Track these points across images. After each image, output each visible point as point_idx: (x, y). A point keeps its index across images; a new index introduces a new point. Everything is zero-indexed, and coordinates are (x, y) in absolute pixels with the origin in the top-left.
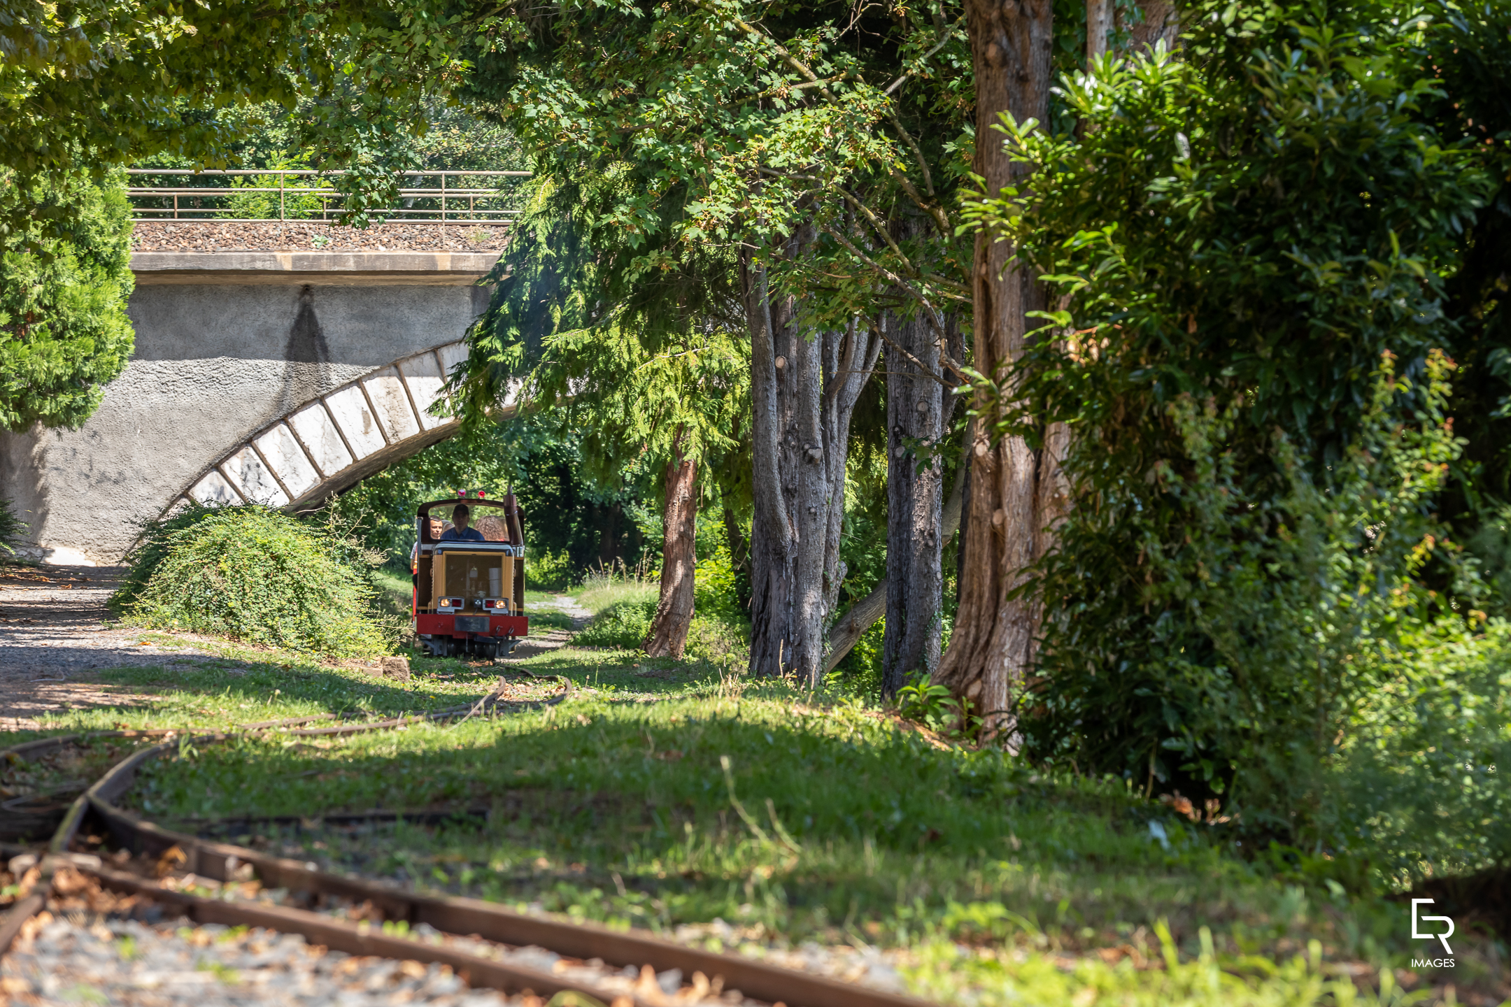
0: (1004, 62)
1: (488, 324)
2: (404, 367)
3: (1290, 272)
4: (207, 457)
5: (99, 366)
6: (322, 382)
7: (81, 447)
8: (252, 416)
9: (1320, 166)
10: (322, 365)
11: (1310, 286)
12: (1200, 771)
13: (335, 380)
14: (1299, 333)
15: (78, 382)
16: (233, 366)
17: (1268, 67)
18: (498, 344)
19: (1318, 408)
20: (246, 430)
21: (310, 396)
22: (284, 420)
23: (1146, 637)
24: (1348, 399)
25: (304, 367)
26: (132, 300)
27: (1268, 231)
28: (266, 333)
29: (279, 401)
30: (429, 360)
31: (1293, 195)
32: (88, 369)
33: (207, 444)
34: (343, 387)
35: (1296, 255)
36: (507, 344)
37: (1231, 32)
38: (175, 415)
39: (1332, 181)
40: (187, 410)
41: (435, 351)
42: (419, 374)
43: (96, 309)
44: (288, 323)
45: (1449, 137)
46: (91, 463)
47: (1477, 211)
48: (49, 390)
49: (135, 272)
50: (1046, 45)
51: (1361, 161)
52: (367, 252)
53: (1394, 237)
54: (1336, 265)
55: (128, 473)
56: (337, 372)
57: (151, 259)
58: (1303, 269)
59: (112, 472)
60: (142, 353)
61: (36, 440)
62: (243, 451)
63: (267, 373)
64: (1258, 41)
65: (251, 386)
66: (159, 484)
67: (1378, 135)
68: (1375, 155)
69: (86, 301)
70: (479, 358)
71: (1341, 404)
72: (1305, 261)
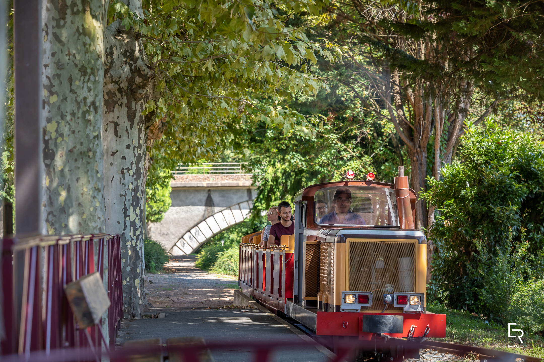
0: (417, 161)
1: (257, 200)
2: (232, 208)
3: (490, 209)
4: (187, 229)
5: (164, 209)
6: (213, 211)
7: (159, 227)
8: (197, 219)
9: (495, 188)
10: (213, 208)
11: (494, 212)
12: (473, 308)
13: (216, 211)
14: (492, 221)
15: (160, 212)
16: (192, 208)
17: (484, 169)
18: (260, 204)
19: (495, 236)
20: (196, 223)
21: (210, 214)
22: (204, 220)
23: (462, 280)
24: (501, 234)
25: (209, 208)
26: (171, 193)
27: (485, 201)
28: (200, 200)
29: (203, 216)
30: (237, 206)
31: (490, 194)
32: (162, 209)
33: (187, 226)
34: (218, 212)
35: (491, 206)
36: (262, 204)
37: (476, 162)
38: (180, 220)
39: (497, 191)
40: (182, 218)
41: (239, 204)
42: (235, 209)
43: (163, 196)
44: (205, 198)
45: (519, 183)
46: (161, 231)
47: (525, 197)
48: (153, 215)
49: (172, 187)
50: (426, 157)
51: (503, 187)
52: (223, 182)
53: (510, 203)
54: (499, 208)
55: (169, 233)
56: (216, 209)
57: (175, 184)
58: (492, 209)
59: (165, 233)
60: (173, 205)
61: (149, 225)
62: (195, 228)
63: (201, 210)
64: (481, 164)
65: (197, 212)
66: (176, 235)
67: (506, 182)
68: (505, 186)
69: (161, 194)
70: (255, 208)
71: (499, 235)
72: (493, 207)
